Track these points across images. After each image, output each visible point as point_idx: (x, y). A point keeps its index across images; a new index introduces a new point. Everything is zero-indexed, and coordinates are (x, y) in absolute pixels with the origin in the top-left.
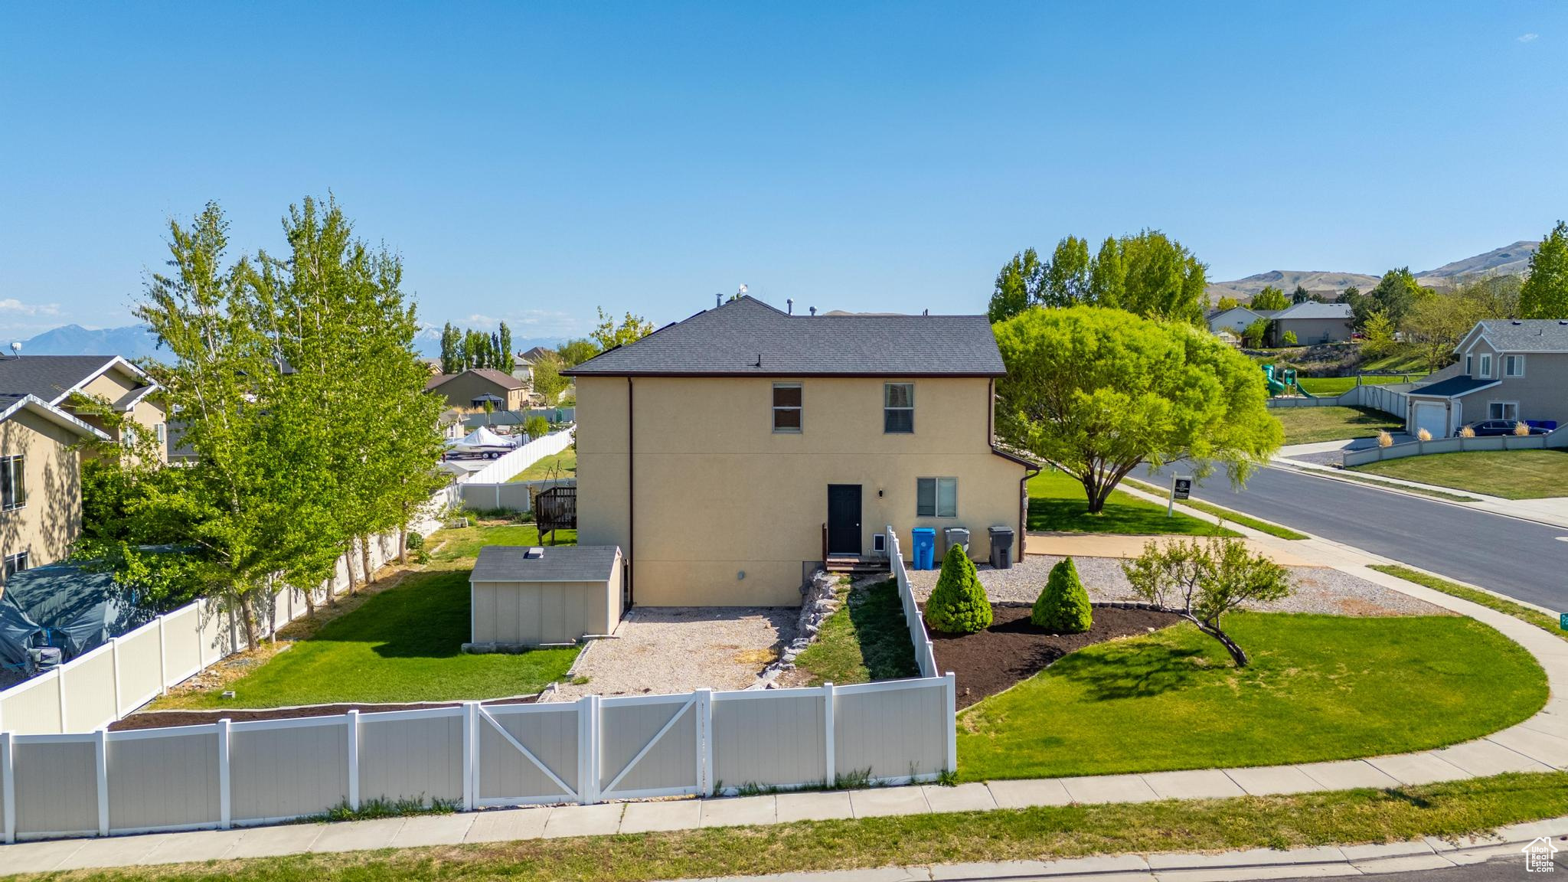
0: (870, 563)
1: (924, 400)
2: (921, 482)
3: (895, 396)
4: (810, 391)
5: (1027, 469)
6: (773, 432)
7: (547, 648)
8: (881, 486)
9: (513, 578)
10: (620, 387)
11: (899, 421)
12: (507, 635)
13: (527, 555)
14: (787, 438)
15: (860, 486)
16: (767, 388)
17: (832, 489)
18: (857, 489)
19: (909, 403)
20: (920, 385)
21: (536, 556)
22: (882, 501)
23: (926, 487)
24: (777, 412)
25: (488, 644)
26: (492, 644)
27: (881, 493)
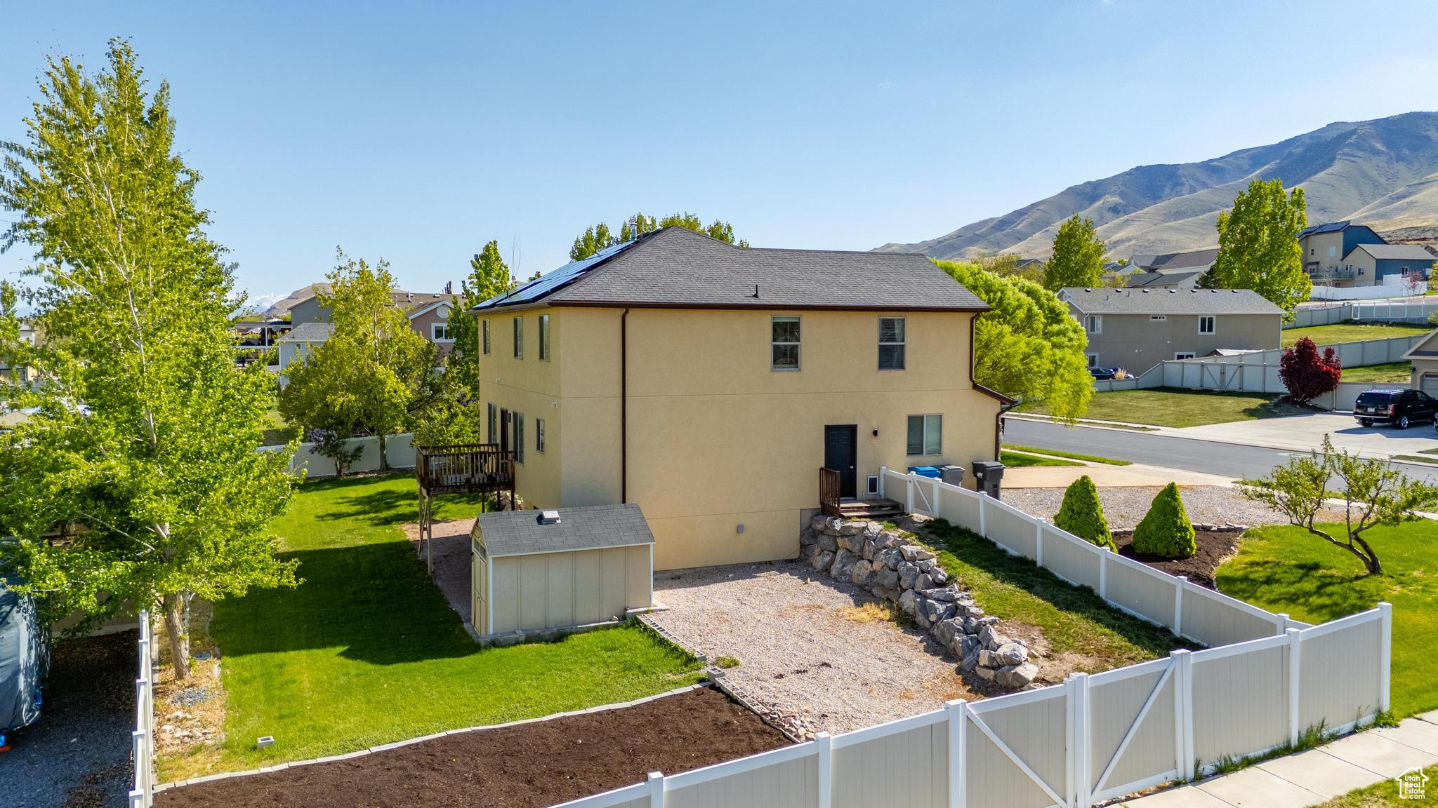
0: (880, 507)
1: (915, 333)
2: (911, 419)
3: (888, 330)
4: (810, 326)
5: (1002, 403)
6: (772, 371)
7: (588, 630)
8: (875, 425)
9: (540, 550)
10: (611, 320)
11: (891, 357)
12: (533, 618)
13: (540, 519)
14: (786, 376)
15: (856, 426)
16: (765, 322)
17: (829, 430)
18: (852, 430)
19: (898, 337)
20: (911, 321)
21: (553, 521)
22: (875, 441)
23: (915, 424)
24: (776, 349)
25: (515, 632)
26: (519, 632)
27: (875, 433)
